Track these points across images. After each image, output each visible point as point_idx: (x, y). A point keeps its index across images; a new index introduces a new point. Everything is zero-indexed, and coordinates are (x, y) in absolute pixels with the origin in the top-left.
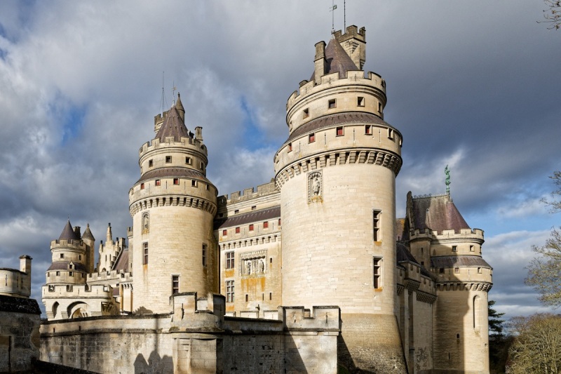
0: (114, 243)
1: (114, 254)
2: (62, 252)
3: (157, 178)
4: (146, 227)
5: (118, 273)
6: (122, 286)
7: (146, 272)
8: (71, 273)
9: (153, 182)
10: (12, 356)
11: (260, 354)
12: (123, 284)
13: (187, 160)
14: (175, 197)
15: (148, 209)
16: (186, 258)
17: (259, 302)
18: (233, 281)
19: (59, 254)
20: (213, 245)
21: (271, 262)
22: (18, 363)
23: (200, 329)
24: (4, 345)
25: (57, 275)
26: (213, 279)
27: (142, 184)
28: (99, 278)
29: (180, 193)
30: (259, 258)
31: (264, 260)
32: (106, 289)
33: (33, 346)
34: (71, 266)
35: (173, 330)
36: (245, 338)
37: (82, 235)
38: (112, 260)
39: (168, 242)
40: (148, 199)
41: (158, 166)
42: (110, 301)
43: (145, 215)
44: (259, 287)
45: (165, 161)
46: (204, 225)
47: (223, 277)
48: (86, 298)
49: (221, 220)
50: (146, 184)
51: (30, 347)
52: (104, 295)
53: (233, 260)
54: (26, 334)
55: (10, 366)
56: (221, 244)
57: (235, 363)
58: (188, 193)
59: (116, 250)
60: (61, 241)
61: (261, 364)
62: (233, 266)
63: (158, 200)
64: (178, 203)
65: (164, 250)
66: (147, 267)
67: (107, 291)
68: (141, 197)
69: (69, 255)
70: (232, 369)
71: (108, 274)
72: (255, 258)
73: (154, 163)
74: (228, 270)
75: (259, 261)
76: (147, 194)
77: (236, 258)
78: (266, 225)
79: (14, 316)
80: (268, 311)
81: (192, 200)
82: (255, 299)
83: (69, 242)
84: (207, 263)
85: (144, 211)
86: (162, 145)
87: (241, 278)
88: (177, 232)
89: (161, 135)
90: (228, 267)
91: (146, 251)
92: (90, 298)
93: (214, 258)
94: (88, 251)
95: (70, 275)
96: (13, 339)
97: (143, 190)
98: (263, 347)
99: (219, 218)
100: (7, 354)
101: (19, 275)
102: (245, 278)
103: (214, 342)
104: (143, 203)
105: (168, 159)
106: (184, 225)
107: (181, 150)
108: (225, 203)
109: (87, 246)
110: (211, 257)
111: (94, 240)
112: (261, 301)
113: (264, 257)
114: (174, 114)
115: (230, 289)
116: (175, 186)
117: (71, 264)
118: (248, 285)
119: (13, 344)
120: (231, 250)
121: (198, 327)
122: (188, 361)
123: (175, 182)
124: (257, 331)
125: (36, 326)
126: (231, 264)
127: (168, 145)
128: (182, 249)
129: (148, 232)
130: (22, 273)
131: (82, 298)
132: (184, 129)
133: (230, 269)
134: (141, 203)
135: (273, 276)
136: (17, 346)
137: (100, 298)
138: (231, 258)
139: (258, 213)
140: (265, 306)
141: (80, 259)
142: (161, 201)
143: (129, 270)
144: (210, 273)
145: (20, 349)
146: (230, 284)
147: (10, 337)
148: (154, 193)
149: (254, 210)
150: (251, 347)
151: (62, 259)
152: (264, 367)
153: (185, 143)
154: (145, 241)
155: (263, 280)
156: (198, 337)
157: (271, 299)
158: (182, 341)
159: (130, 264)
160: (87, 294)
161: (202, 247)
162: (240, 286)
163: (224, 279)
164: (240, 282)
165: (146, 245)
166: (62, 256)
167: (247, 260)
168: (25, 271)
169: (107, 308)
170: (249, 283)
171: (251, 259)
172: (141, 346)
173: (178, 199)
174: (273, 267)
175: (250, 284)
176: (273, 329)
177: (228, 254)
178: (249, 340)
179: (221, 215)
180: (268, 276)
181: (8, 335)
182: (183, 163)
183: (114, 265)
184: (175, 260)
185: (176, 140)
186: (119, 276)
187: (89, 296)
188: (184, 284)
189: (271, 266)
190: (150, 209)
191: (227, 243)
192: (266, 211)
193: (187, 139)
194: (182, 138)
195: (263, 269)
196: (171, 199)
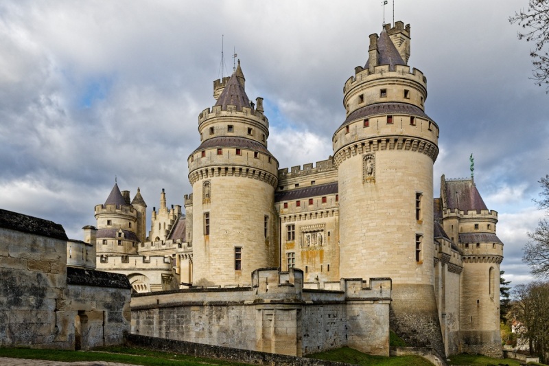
0: (169, 211)
1: (169, 223)
2: (109, 219)
3: (219, 147)
4: (207, 197)
5: (174, 243)
6: (179, 256)
7: (207, 243)
8: (120, 242)
9: (214, 151)
10: (106, 330)
11: (327, 322)
12: (181, 254)
13: (249, 130)
14: (237, 167)
15: (209, 178)
16: (249, 229)
17: (318, 273)
18: (293, 253)
19: (106, 220)
20: (274, 217)
21: (329, 235)
22: (111, 337)
23: (283, 300)
24: (98, 320)
25: (104, 243)
26: (275, 251)
27: (203, 152)
28: (153, 248)
29: (243, 164)
30: (318, 231)
31: (322, 233)
32: (166, 260)
33: (125, 320)
34: (120, 234)
35: (257, 302)
36: (315, 308)
37: (131, 200)
38: (167, 228)
39: (231, 213)
40: (209, 168)
41: (219, 134)
42: (170, 273)
43: (206, 184)
44: (317, 259)
45: (226, 130)
46: (266, 197)
47: (284, 249)
48: (144, 269)
49: (282, 192)
50: (208, 152)
51: (122, 321)
52: (165, 266)
53: (293, 233)
54: (118, 309)
55: (104, 341)
56: (282, 216)
57: (307, 330)
58: (251, 164)
59: (172, 218)
60: (108, 206)
61: (328, 331)
62: (294, 238)
63: (219, 169)
64: (240, 174)
65: (226, 221)
66: (208, 238)
67: (167, 263)
68: (202, 165)
69: (117, 222)
70: (305, 336)
71: (163, 244)
72: (314, 231)
73: (215, 131)
74: (289, 242)
75: (318, 234)
76: (209, 163)
77: (297, 230)
78: (324, 200)
79: (107, 292)
80: (328, 282)
81: (254, 171)
82: (315, 271)
83: (117, 208)
84: (268, 235)
85: (204, 179)
86: (224, 113)
87: (301, 250)
88: (239, 203)
89: (222, 102)
90: (289, 239)
91: (207, 221)
92: (149, 270)
93: (275, 230)
94: (139, 219)
95: (119, 244)
96: (106, 313)
97: (204, 158)
98: (329, 315)
99: (279, 190)
100: (102, 329)
101: (84, 246)
102: (305, 250)
103: (294, 312)
104: (204, 172)
105: (230, 127)
106: (247, 196)
107: (243, 120)
108: (286, 177)
109: (138, 213)
110: (272, 229)
111: (146, 206)
112: (320, 272)
113: (322, 231)
114: (235, 81)
115: (291, 261)
116: (238, 156)
117: (120, 231)
118: (308, 257)
119: (107, 319)
120: (291, 223)
121: (281, 299)
122: (272, 330)
123: (238, 152)
124: (325, 301)
125: (127, 301)
126: (291, 236)
127: (229, 114)
128: (244, 221)
129: (209, 201)
130: (87, 244)
131: (139, 269)
132: (245, 98)
133: (291, 241)
134: (201, 171)
135: (331, 249)
136: (110, 320)
137: (160, 269)
138: (291, 231)
139: (317, 188)
140: (324, 277)
141: (130, 227)
142: (223, 171)
143: (187, 239)
144: (271, 245)
145: (113, 324)
146: (291, 256)
147: (104, 312)
148: (216, 162)
149: (314, 184)
150: (319, 316)
151: (109, 227)
152: (330, 333)
153: (246, 113)
154: (206, 211)
155: (322, 252)
156: (281, 308)
157: (328, 270)
158: (266, 312)
159: (187, 233)
160: (145, 266)
161: (264, 219)
162: (300, 258)
163: (285, 251)
164: (300, 254)
165: (207, 215)
166: (109, 222)
167: (307, 232)
168: (89, 242)
169: (167, 279)
170: (308, 255)
171: (311, 232)
172: (223, 317)
173: (241, 169)
174: (331, 240)
175: (310, 256)
176: (337, 299)
177: (289, 227)
178: (318, 309)
179: (282, 188)
180: (326, 249)
181: (102, 310)
182: (244, 134)
183: (170, 235)
184: (238, 231)
185: (238, 109)
186: (176, 246)
187: (147, 268)
188: (247, 255)
189: (329, 239)
190: (212, 178)
191: (288, 216)
192: (325, 187)
193: (249, 110)
194: (244, 108)
195: (322, 242)
196: (234, 169)
